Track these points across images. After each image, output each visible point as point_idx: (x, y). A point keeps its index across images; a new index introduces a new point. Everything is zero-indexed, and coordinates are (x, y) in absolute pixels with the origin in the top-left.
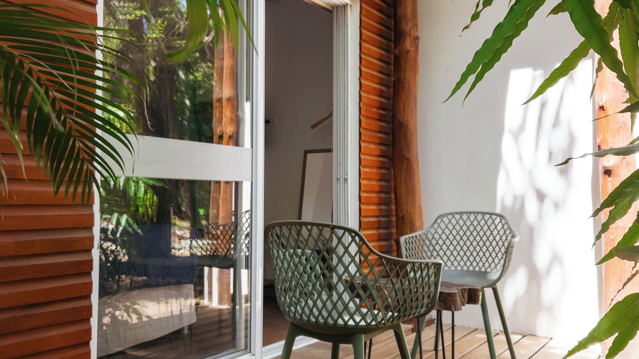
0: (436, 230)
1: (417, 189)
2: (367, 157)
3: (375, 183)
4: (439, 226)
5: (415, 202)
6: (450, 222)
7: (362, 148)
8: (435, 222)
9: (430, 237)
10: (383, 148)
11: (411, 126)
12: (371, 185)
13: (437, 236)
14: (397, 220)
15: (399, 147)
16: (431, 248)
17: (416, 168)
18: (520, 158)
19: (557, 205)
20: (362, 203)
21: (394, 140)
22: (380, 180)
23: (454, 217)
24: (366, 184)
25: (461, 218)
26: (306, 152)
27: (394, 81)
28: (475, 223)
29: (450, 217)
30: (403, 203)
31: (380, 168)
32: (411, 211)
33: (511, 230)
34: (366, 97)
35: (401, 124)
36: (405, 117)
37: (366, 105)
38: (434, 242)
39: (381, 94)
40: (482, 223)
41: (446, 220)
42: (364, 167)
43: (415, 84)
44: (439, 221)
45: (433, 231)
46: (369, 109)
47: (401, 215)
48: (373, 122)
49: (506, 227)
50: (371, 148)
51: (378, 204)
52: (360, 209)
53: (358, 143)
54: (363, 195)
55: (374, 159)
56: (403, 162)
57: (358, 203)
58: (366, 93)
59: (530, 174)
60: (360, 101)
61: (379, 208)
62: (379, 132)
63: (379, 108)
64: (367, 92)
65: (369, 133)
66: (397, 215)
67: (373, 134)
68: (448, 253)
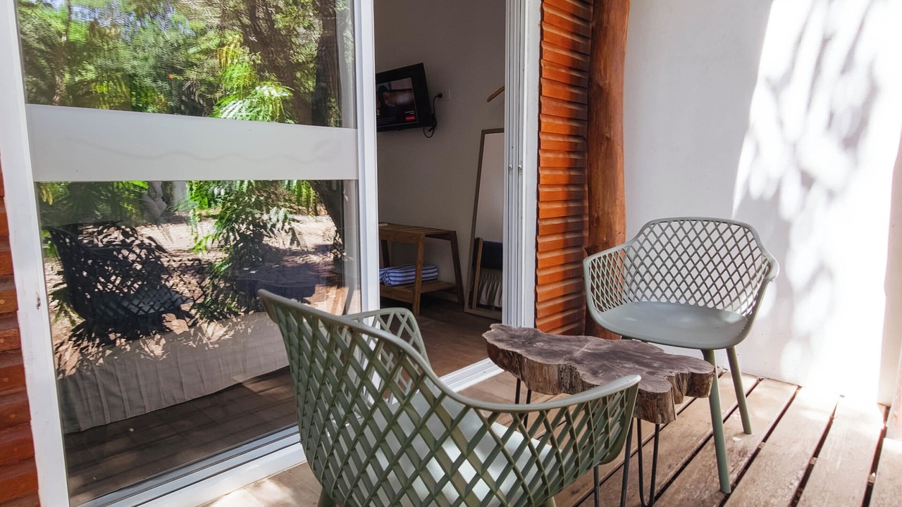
0: (641, 244)
1: (620, 181)
2: (551, 138)
3: (561, 173)
4: (647, 239)
5: (616, 199)
6: (664, 233)
7: (543, 125)
8: (642, 232)
9: (632, 254)
10: (575, 124)
11: (614, 92)
12: (555, 175)
13: (642, 254)
14: (591, 222)
15: (596, 121)
16: (633, 270)
17: (619, 151)
18: (781, 123)
19: (831, 195)
20: (541, 202)
21: (589, 112)
22: (569, 169)
23: (670, 225)
24: (548, 175)
25: (681, 227)
26: (484, 132)
27: (593, 28)
28: (703, 236)
29: (664, 225)
30: (599, 200)
31: (569, 152)
32: (610, 211)
33: (761, 249)
34: (549, 51)
35: (601, 89)
36: (606, 79)
37: (551, 63)
38: (637, 262)
39: (574, 48)
40: (715, 236)
41: (657, 230)
42: (546, 151)
43: (623, 30)
44: (647, 231)
45: (637, 246)
46: (554, 69)
47: (596, 215)
48: (560, 88)
49: (753, 244)
50: (557, 124)
51: (566, 201)
52: (538, 209)
53: (537, 118)
54: (543, 190)
55: (561, 139)
56: (601, 143)
57: (536, 201)
58: (551, 46)
59: (794, 147)
60: (541, 57)
61: (566, 206)
62: (569, 102)
63: (571, 69)
64: (551, 44)
65: (554, 103)
66: (590, 215)
67: (559, 105)
68: (658, 278)
